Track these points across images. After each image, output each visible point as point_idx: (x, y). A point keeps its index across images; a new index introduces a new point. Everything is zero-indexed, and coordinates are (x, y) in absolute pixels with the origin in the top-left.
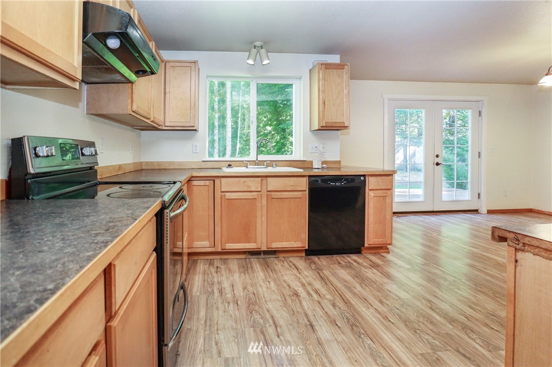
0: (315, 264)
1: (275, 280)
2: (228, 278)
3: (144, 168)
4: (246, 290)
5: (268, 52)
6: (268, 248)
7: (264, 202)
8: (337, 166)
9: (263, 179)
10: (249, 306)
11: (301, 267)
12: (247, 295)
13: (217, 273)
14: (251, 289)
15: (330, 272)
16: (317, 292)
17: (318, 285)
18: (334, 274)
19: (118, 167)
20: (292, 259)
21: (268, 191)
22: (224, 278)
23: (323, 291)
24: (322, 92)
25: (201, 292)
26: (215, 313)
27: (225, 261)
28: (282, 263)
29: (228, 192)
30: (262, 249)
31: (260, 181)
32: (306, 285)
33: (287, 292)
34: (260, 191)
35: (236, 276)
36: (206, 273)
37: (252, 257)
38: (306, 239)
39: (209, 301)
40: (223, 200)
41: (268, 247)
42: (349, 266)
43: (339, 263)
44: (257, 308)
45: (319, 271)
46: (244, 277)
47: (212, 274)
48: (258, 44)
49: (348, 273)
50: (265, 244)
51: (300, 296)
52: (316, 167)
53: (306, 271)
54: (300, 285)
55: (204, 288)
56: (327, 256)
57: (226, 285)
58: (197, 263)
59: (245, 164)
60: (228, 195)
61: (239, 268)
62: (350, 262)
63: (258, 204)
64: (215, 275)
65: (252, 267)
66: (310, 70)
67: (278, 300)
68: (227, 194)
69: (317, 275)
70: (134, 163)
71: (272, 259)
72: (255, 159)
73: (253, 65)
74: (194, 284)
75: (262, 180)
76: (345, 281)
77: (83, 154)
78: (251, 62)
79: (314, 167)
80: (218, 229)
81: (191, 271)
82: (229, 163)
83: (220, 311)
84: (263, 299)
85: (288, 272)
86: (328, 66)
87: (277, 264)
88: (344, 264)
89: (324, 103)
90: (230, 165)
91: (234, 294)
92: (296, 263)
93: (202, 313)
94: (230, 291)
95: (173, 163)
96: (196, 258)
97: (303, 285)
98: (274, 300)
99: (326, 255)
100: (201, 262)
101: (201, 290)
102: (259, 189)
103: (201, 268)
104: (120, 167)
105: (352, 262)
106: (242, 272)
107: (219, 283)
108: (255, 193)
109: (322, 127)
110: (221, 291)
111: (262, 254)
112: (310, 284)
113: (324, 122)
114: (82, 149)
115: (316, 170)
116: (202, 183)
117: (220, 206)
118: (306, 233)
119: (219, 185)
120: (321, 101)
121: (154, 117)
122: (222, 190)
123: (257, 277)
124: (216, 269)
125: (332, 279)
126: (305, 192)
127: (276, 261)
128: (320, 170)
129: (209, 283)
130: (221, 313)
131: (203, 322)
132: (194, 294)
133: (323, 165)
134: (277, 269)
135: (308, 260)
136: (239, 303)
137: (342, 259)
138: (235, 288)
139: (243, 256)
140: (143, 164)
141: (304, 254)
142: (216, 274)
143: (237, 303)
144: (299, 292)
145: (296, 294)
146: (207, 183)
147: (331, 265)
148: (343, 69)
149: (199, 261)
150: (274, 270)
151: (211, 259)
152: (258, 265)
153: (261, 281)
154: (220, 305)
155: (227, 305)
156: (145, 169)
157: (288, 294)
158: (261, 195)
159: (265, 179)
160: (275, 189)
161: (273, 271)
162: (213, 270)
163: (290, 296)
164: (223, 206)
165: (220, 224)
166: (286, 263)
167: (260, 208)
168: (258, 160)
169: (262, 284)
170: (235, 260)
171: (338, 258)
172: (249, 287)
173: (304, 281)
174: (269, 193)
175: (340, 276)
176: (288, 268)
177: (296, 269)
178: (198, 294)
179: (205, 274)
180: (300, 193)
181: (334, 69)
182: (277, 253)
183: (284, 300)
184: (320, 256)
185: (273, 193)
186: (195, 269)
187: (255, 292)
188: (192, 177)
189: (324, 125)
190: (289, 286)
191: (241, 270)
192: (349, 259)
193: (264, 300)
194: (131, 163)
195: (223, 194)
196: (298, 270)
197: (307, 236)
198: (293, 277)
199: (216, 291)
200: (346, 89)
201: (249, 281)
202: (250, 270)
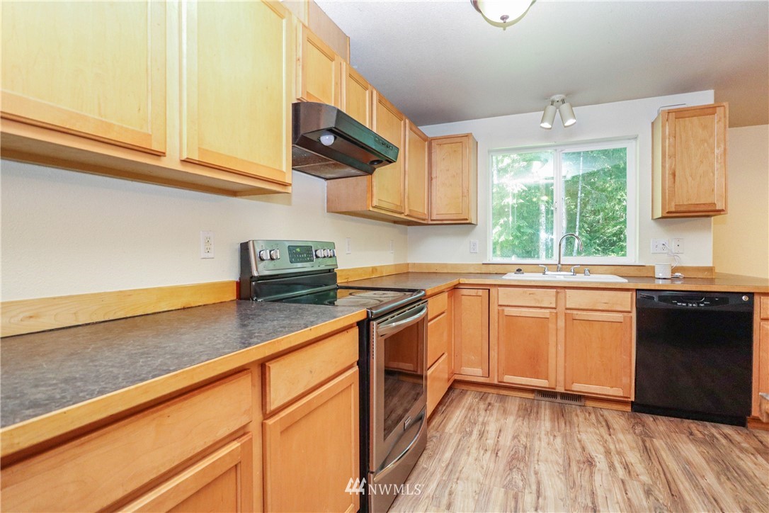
0: (643, 426)
1: (565, 436)
2: (497, 420)
3: (410, 270)
4: (516, 440)
5: (572, 106)
6: (566, 390)
7: (561, 323)
8: (705, 275)
9: (559, 290)
10: (511, 461)
11: (616, 426)
12: (515, 446)
13: (486, 411)
14: (525, 440)
15: (667, 444)
16: (627, 467)
17: (634, 457)
18: (672, 449)
19: (371, 269)
20: (606, 413)
21: (567, 309)
22: (492, 419)
23: (639, 467)
24: (670, 157)
25: (455, 430)
26: (464, 457)
27: (502, 399)
28: (587, 415)
29: (507, 306)
30: (557, 391)
31: (555, 293)
32: (613, 452)
33: (576, 455)
34: (555, 308)
35: (511, 419)
36: (472, 408)
37: (543, 398)
38: (631, 386)
39: (461, 443)
40: (500, 317)
41: (567, 388)
42: (711, 442)
43: (691, 434)
44: (522, 465)
45: (646, 439)
46: (520, 423)
47: (478, 412)
48: (557, 97)
49: (702, 453)
50: (562, 383)
51: (595, 466)
52: (661, 275)
53: (623, 433)
54: (602, 450)
55: (462, 425)
56: (672, 419)
57: (492, 428)
58: (465, 394)
59: (542, 269)
60: (508, 311)
61: (518, 411)
62: (713, 436)
63: (552, 326)
64: (482, 413)
65: (537, 413)
66: (653, 123)
67: (557, 463)
68: (507, 309)
69: (640, 443)
70: (396, 265)
71: (573, 406)
72: (557, 263)
73: (550, 129)
74: (451, 418)
75: (557, 293)
76: (689, 463)
77: (317, 257)
78: (546, 125)
79: (656, 276)
80: (494, 354)
81: (454, 403)
82: (518, 267)
83: (470, 457)
84: (536, 457)
85: (592, 430)
86: (680, 114)
87: (578, 415)
88: (700, 435)
89: (674, 175)
90: (519, 270)
91: (498, 441)
92: (610, 419)
93: (448, 455)
94: (494, 436)
95: (445, 265)
96: (464, 387)
97: (608, 452)
98: (551, 461)
99: (671, 416)
100: (470, 394)
101: (457, 426)
102: (554, 306)
103: (468, 402)
104: (374, 269)
105: (718, 436)
106: (520, 416)
107: (484, 424)
108: (548, 311)
109: (668, 213)
110: (481, 434)
111: (559, 398)
112: (620, 453)
113: (673, 204)
114: (316, 251)
115: (661, 282)
116: (473, 292)
117: (496, 325)
118: (630, 376)
119: (496, 295)
120: (667, 172)
121: (410, 210)
122: (500, 303)
123: (540, 427)
124: (486, 406)
125: (666, 456)
126: (630, 314)
127: (579, 411)
128: (668, 282)
129: (470, 421)
130: (471, 459)
131: (444, 465)
132: (446, 431)
133: (677, 274)
134: (575, 421)
135: (634, 418)
136: (500, 454)
137: (701, 428)
138: (502, 434)
139: (530, 396)
140: (410, 266)
141: (629, 409)
142: (484, 412)
143: (497, 453)
144: (596, 459)
145: (590, 463)
146: (480, 292)
147: (673, 434)
148: (714, 114)
149: (469, 393)
150: (570, 422)
151: (485, 393)
152: (548, 412)
153: (543, 433)
154: (473, 451)
155: (482, 452)
156: (412, 272)
157: (577, 459)
158: (556, 313)
159: (562, 291)
160: (577, 307)
161: (568, 424)
162: (482, 406)
163: (578, 462)
164: (501, 322)
165: (496, 348)
166: (593, 416)
167: (554, 333)
168: (562, 263)
169: (543, 436)
170: (518, 400)
171: (694, 426)
172: (522, 437)
173: (612, 447)
174: (569, 311)
175: (682, 453)
176: (593, 424)
177: (606, 428)
178: (452, 431)
179: (470, 409)
180: (621, 315)
181: (695, 116)
182: (583, 400)
183: (566, 464)
184: (659, 417)
185: (575, 312)
186: (459, 401)
187: (528, 445)
188: (460, 284)
189: (673, 209)
190: (583, 449)
191: (520, 413)
192: (714, 431)
193: (536, 459)
194: (391, 265)
195: (501, 308)
196: (609, 429)
197: (633, 381)
198: (596, 437)
199: (475, 433)
200: (718, 147)
201: (526, 430)
202: (533, 416)
